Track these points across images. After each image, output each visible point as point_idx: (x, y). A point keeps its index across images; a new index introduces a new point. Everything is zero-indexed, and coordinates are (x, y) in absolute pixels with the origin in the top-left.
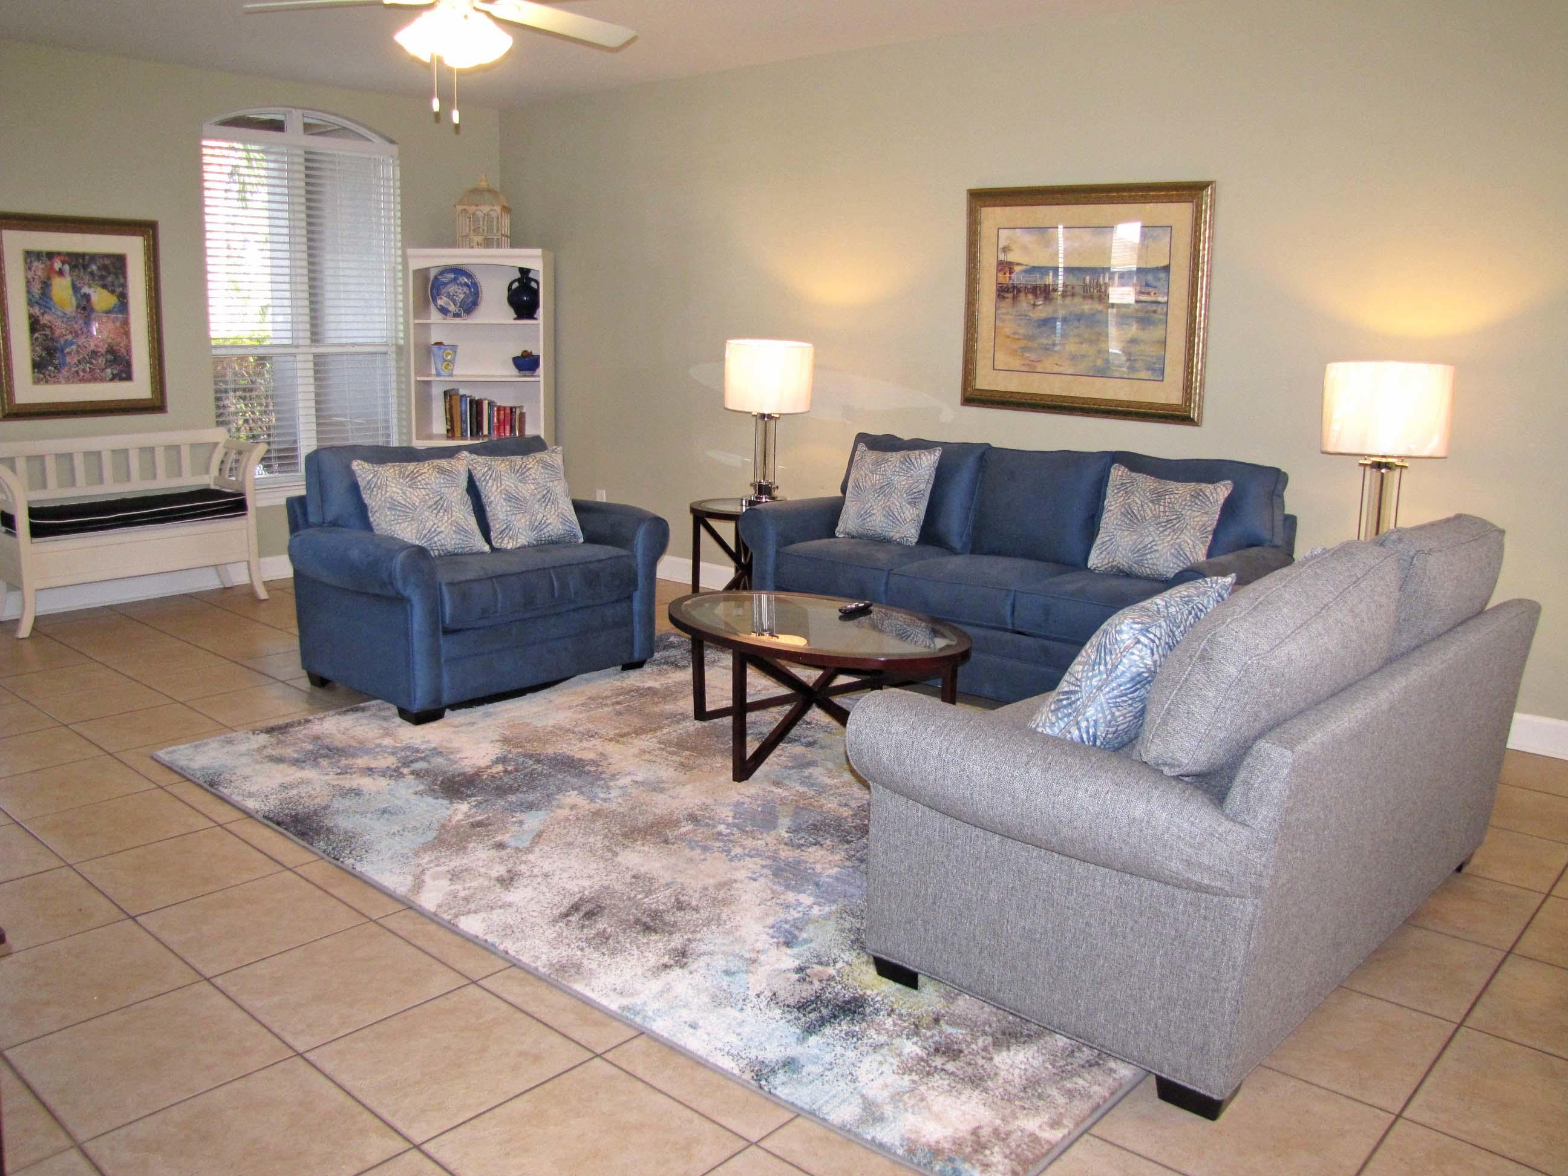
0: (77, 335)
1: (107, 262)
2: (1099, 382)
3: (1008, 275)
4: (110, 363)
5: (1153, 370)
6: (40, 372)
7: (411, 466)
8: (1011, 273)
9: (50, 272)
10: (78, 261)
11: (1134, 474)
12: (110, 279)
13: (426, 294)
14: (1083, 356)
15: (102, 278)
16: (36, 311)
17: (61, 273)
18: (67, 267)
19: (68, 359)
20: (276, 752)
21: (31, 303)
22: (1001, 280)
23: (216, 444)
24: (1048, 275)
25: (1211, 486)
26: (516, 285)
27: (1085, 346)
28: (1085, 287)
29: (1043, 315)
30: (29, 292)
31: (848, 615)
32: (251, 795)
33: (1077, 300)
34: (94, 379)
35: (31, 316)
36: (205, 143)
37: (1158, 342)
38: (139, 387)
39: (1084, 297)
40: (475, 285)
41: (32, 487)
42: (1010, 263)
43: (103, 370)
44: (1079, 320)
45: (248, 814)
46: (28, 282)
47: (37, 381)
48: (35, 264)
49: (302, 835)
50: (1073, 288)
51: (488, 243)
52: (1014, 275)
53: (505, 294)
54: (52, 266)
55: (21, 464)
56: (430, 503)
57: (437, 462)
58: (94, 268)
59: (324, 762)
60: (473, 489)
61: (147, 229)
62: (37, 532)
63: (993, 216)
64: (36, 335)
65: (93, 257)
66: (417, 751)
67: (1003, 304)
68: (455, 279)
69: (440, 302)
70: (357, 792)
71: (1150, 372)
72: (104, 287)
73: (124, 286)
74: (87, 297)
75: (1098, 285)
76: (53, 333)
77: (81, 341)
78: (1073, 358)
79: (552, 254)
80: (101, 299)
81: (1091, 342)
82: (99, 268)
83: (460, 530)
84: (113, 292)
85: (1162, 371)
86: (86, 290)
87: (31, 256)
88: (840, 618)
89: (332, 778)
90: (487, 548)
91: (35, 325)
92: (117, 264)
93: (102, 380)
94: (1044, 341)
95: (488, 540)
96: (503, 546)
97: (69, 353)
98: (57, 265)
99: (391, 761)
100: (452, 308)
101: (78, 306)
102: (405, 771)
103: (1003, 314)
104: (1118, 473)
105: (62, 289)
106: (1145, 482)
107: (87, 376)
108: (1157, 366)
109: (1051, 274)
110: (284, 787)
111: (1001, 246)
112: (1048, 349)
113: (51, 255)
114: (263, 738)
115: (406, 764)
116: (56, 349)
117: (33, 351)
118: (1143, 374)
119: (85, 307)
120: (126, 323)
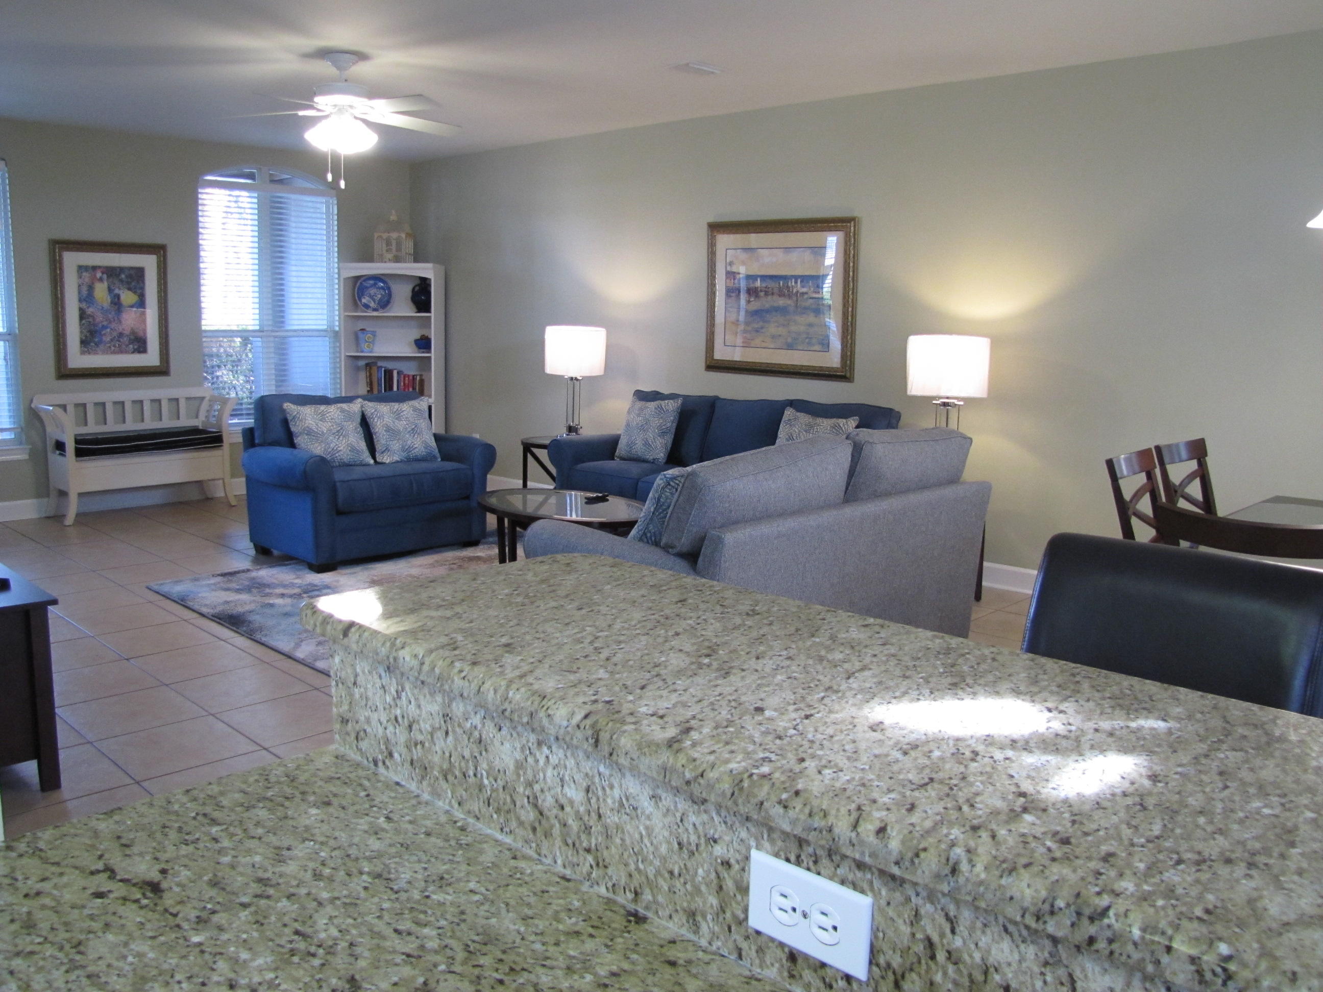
0: (110, 322)
1: (132, 272)
4: (131, 342)
6: (85, 347)
7: (323, 408)
9: (94, 279)
10: (112, 272)
11: (798, 414)
12: (133, 284)
13: (354, 296)
15: (128, 283)
16: (84, 305)
17: (101, 280)
18: (105, 276)
19: (104, 338)
20: (225, 586)
21: (80, 301)
22: (728, 285)
23: (203, 398)
25: (844, 421)
26: (417, 288)
28: (780, 289)
29: (755, 308)
30: (79, 293)
31: (590, 501)
32: (206, 605)
33: (775, 297)
34: (121, 352)
35: (80, 309)
36: (200, 190)
38: (151, 358)
39: (780, 296)
40: (389, 288)
41: (77, 425)
42: (734, 273)
43: (127, 346)
45: (202, 615)
46: (79, 286)
47: (83, 353)
48: (84, 274)
49: (233, 624)
51: (397, 259)
53: (409, 294)
54: (95, 276)
55: (70, 408)
56: (334, 431)
57: (339, 405)
58: (123, 276)
59: (254, 591)
60: (365, 423)
61: (158, 250)
62: (80, 453)
63: (724, 241)
64: (84, 322)
65: (122, 269)
66: (316, 586)
68: (375, 284)
69: (364, 301)
70: (272, 605)
72: (129, 289)
73: (143, 288)
74: (118, 296)
75: (788, 287)
76: (94, 319)
77: (113, 325)
79: (443, 267)
80: (128, 297)
82: (127, 277)
83: (353, 449)
84: (135, 293)
86: (117, 291)
87: (81, 269)
88: (586, 503)
89: (258, 598)
90: (372, 462)
91: (82, 315)
92: (138, 274)
93: (126, 352)
95: (374, 457)
96: (384, 461)
97: (105, 334)
98: (99, 275)
99: (297, 591)
100: (372, 304)
101: (112, 303)
102: (305, 595)
104: (789, 413)
105: (101, 291)
106: (804, 418)
107: (117, 349)
110: (227, 602)
111: (728, 260)
113: (94, 268)
114: (219, 579)
115: (305, 593)
116: (96, 332)
117: (81, 332)
118: (817, 347)
119: (116, 303)
120: (144, 314)
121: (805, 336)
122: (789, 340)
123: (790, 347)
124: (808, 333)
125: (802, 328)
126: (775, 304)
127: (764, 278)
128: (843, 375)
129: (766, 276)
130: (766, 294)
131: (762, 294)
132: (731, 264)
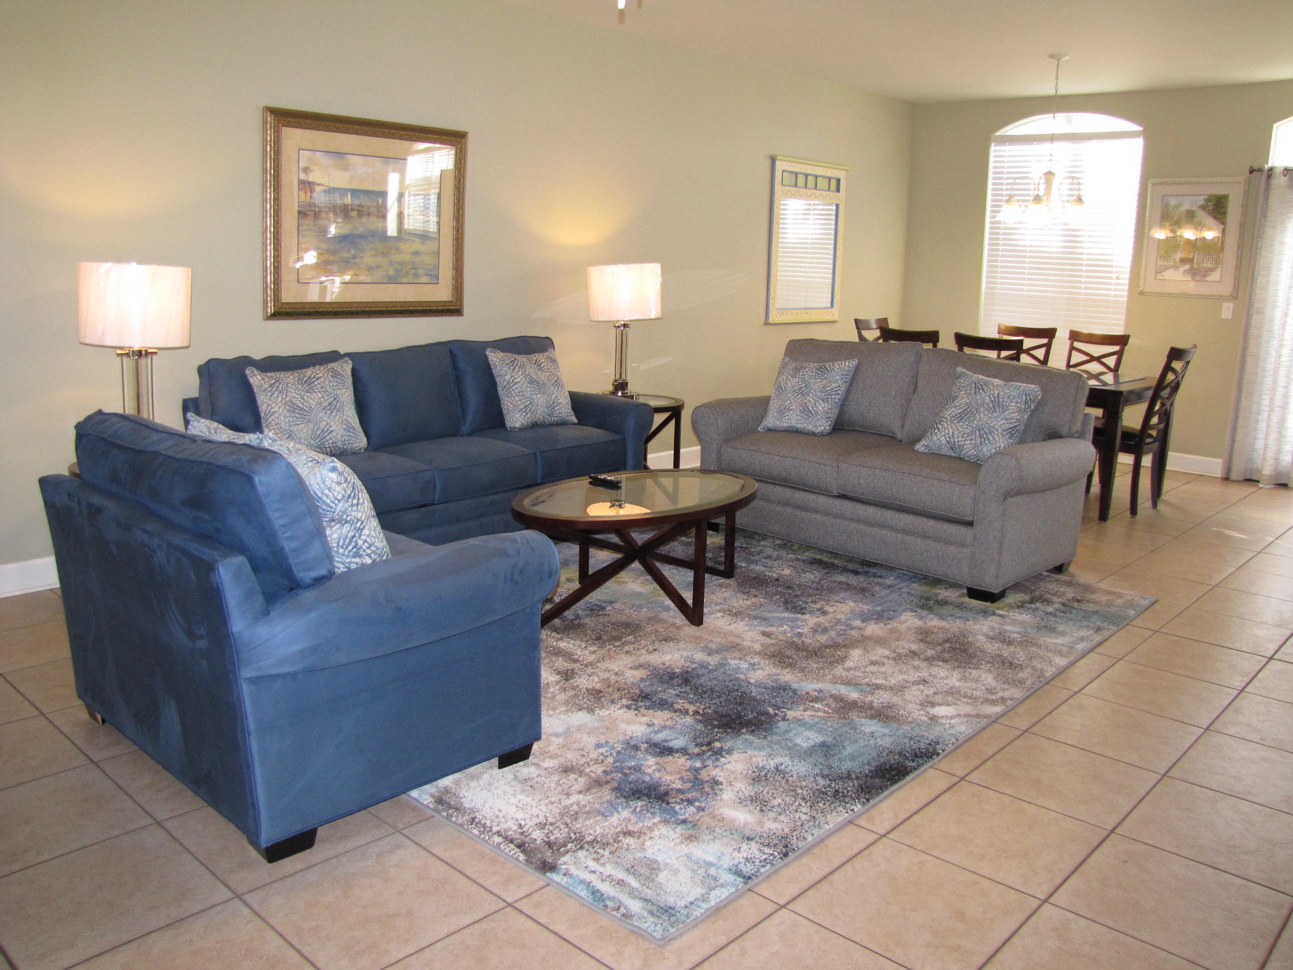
2: (392, 287)
3: (309, 193)
5: (431, 275)
8: (312, 192)
14: (378, 267)
24: (347, 196)
27: (379, 258)
37: (433, 253)
39: (378, 217)
44: (373, 236)
50: (368, 208)
52: (315, 194)
67: (305, 221)
71: (429, 278)
78: (370, 269)
81: (384, 254)
85: (437, 277)
94: (345, 255)
103: (306, 230)
108: (433, 273)
109: (349, 195)
111: (302, 165)
112: (348, 262)
118: (424, 279)
121: (411, 266)
122: (391, 272)
123: (392, 280)
124: (414, 263)
125: (407, 258)
126: (373, 227)
127: (355, 192)
128: (453, 309)
129: (360, 191)
130: (360, 214)
131: (354, 214)
132: (306, 170)
